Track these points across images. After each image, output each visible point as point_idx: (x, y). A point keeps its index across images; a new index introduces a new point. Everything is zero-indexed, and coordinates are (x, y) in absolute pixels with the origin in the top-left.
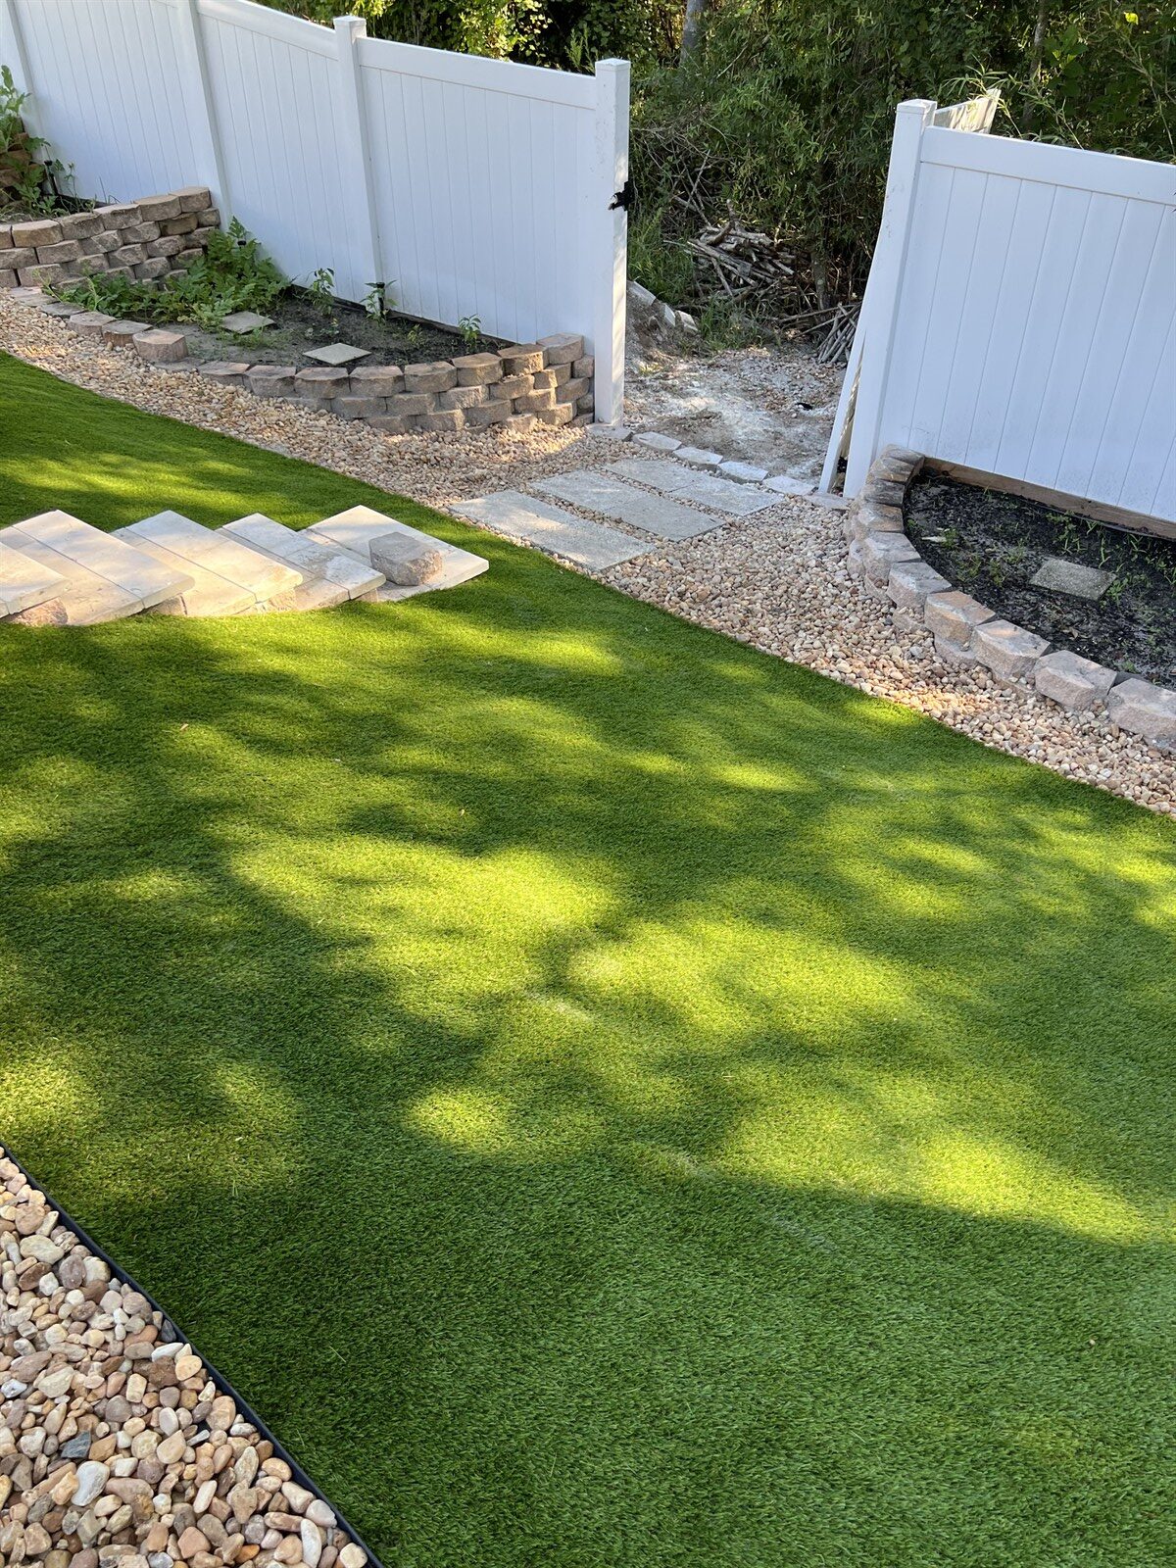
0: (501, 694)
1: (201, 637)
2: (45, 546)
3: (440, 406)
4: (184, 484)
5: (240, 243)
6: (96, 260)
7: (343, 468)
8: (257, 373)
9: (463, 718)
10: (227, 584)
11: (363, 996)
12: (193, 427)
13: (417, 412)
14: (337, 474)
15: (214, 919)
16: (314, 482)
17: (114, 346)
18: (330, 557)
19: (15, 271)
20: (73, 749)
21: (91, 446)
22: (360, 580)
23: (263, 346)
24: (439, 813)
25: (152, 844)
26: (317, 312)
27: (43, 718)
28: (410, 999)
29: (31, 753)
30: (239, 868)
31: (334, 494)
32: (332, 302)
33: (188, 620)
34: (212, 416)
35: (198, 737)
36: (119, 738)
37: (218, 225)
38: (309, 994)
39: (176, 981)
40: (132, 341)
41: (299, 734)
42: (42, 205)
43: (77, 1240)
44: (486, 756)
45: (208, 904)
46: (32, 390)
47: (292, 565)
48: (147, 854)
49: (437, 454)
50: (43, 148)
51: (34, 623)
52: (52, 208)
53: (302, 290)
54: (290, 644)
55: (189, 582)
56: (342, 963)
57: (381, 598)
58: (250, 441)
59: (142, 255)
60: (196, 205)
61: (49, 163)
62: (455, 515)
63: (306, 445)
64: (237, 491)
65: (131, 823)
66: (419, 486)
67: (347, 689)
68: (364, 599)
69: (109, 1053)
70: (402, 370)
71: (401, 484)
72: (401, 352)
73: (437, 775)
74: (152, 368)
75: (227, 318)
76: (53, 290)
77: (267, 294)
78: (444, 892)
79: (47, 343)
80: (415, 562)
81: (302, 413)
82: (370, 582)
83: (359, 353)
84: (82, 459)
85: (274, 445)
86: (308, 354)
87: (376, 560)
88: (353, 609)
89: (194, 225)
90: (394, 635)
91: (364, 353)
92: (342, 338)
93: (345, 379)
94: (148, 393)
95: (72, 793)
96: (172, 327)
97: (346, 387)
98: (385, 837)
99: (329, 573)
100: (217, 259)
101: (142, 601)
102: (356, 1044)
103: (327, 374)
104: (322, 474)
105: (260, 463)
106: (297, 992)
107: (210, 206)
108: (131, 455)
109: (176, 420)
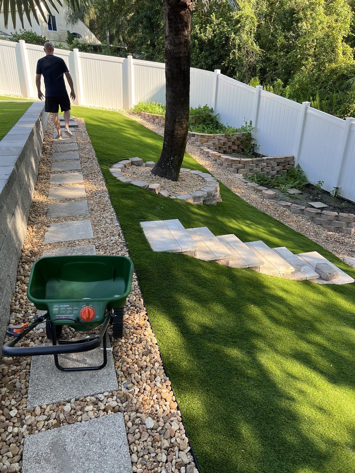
0: (351, 327)
1: (262, 279)
2: (228, 243)
3: (348, 226)
4: (266, 233)
5: (298, 170)
6: (258, 169)
7: (311, 238)
8: (294, 206)
9: (336, 331)
10: (272, 266)
11: (289, 419)
12: (271, 217)
13: (339, 227)
14: (309, 239)
15: (249, 371)
16: (302, 241)
17: (256, 192)
18: (303, 265)
19: (238, 169)
20: (223, 303)
21: (244, 218)
22: (311, 275)
23: (297, 199)
24: (323, 362)
25: (237, 340)
26: (315, 192)
27: (217, 291)
28: (304, 427)
29: (212, 300)
30: (259, 357)
31: (308, 246)
32: (321, 190)
33: (259, 273)
34: (277, 215)
35: (255, 310)
36: (235, 304)
37: (293, 165)
38: (272, 410)
39: (235, 387)
40: (262, 192)
41: (283, 319)
42: (249, 154)
43: (193, 460)
44: (343, 348)
45: (249, 365)
46: (233, 200)
47: (291, 264)
48: (235, 342)
49: (343, 240)
50: (254, 141)
51: (221, 263)
52: (251, 155)
53: (312, 185)
54: (286, 288)
55: (263, 263)
56: (284, 404)
57: (316, 282)
58: (286, 224)
59: (271, 170)
60: (289, 160)
61: (254, 144)
62: (345, 261)
63: (302, 229)
64: (279, 238)
65: (233, 331)
66: (335, 249)
67: (300, 308)
68: (311, 281)
69: (213, 402)
70: (338, 214)
71: (329, 247)
72: (338, 208)
73: (324, 349)
74: (265, 199)
75: (289, 189)
76: (245, 176)
77: (302, 185)
78: (321, 392)
79: (240, 188)
80: (330, 274)
81: (304, 220)
82: (314, 276)
83: (325, 206)
84: (241, 221)
85: (293, 227)
86: (309, 203)
87: (317, 269)
88: (306, 283)
89: (287, 164)
90: (318, 295)
91: (326, 206)
92: (321, 200)
93: (320, 213)
94: (262, 206)
95: (220, 316)
96: (272, 189)
97: (319, 215)
98: (304, 364)
99: (302, 270)
100: (290, 173)
101: (249, 265)
102: (284, 436)
103: (314, 211)
104: (305, 238)
105: (287, 231)
106: (269, 408)
107: (293, 160)
108: (254, 222)
109: (267, 214)
